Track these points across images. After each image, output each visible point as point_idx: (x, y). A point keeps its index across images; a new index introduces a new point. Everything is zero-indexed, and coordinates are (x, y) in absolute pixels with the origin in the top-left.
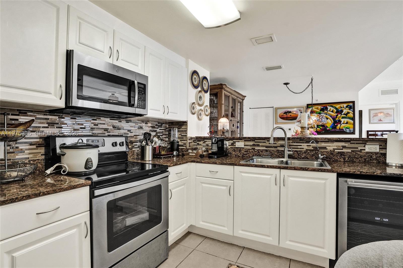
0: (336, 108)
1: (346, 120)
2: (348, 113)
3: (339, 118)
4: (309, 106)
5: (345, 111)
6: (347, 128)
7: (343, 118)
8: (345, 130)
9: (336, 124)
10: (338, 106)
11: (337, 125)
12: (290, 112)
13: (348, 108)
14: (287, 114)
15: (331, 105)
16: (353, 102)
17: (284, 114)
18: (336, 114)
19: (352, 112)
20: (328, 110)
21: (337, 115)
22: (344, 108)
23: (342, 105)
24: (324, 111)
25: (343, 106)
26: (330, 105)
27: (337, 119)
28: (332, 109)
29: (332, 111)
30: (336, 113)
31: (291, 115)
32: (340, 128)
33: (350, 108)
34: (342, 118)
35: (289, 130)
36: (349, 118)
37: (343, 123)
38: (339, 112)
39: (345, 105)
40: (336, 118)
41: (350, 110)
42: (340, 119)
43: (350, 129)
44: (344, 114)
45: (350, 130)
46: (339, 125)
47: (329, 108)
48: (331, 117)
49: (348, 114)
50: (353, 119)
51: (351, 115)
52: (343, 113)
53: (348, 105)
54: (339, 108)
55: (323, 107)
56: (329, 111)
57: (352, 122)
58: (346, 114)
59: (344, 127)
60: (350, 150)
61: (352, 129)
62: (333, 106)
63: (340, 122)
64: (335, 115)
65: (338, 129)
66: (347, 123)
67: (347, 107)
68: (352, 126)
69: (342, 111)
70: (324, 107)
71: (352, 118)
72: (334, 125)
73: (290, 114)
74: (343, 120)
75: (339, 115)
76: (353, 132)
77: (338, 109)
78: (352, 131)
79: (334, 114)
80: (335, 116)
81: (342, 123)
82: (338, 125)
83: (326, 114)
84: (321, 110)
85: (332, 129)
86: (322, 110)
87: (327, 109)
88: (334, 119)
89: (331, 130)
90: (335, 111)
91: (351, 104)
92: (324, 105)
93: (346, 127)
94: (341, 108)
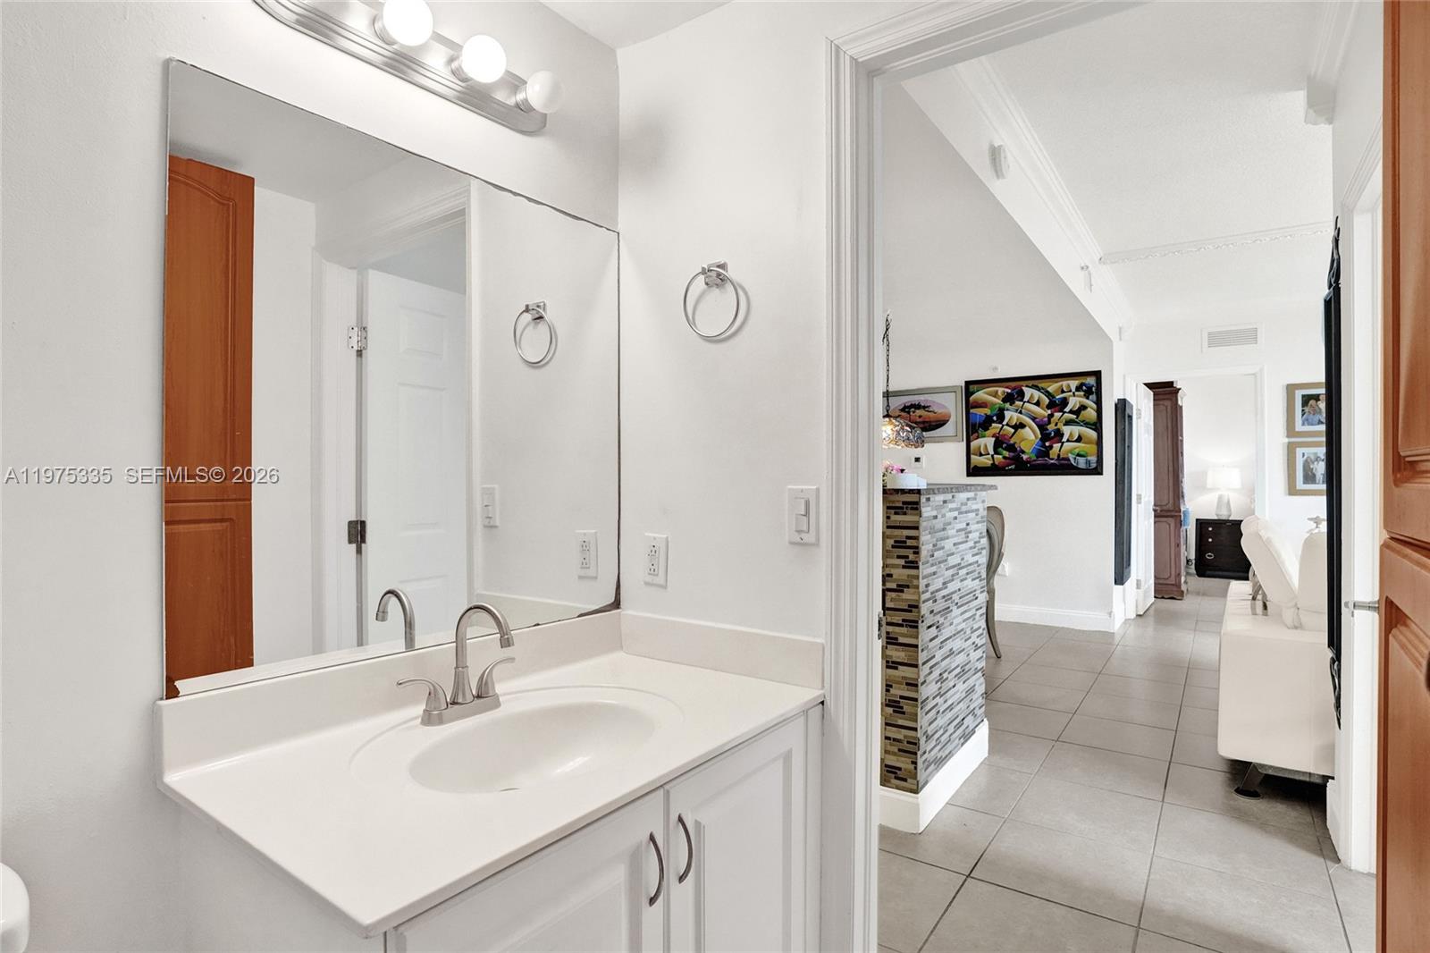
0: (1047, 392)
1: (1076, 430)
2: (1083, 407)
3: (1056, 425)
4: (971, 387)
5: (1074, 402)
6: (1079, 455)
7: (1068, 423)
8: (1073, 462)
9: (1047, 444)
10: (1052, 388)
11: (1051, 447)
12: (918, 407)
13: (1082, 393)
14: (909, 413)
15: (1035, 382)
16: (1097, 374)
17: (903, 414)
18: (1049, 412)
19: (1095, 406)
20: (1026, 399)
21: (1051, 416)
22: (1070, 391)
23: (1064, 383)
24: (1014, 403)
25: (1069, 386)
26: (1030, 383)
27: (1051, 427)
28: (1037, 395)
29: (1038, 404)
30: (1049, 407)
31: (920, 417)
32: (1059, 455)
33: (1088, 393)
34: (1064, 425)
35: (916, 463)
36: (1087, 424)
37: (1068, 441)
38: (1058, 405)
39: (1074, 384)
40: (1049, 423)
41: (1088, 398)
42: (1060, 426)
43: (1089, 458)
44: (1071, 412)
45: (1088, 462)
46: (1057, 446)
47: (1028, 392)
48: (1034, 419)
49: (1083, 412)
50: (1097, 426)
51: (1090, 414)
52: (1067, 409)
53: (1082, 384)
54: (1056, 391)
55: (1009, 391)
56: (1028, 402)
57: (1093, 434)
58: (1077, 412)
59: (1071, 452)
61: (1093, 459)
62: (1040, 385)
63: (1059, 434)
64: (1046, 415)
65: (1052, 459)
66: (1079, 439)
67: (1078, 388)
68: (1094, 448)
69: (1065, 402)
70: (1013, 389)
71: (1095, 424)
72: (1044, 446)
73: (917, 411)
74: (1067, 430)
75: (1058, 415)
76: (1096, 468)
77: (1054, 397)
78: (1094, 465)
79: (1042, 412)
80: (1046, 419)
81: (1064, 439)
82: (1054, 445)
83: (1021, 413)
84: (1004, 400)
85: (1037, 457)
86: (1009, 399)
87: (1021, 395)
88: (1042, 427)
89: (1035, 461)
90: (1047, 401)
91: (1091, 381)
92: (1013, 384)
93: (1077, 451)
94: (1063, 392)
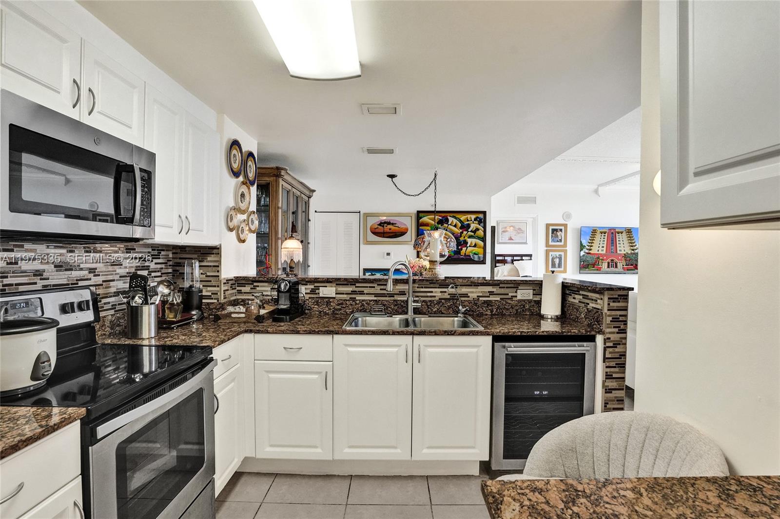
0: (460, 220)
1: (474, 241)
2: (477, 229)
3: (464, 238)
4: (420, 214)
5: (473, 226)
6: (475, 254)
7: (470, 237)
8: (472, 257)
9: (460, 247)
10: (463, 218)
11: (461, 249)
12: (389, 223)
13: (477, 222)
14: (383, 226)
15: (454, 215)
16: (484, 213)
17: (379, 227)
18: (461, 231)
19: (483, 229)
20: (449, 223)
21: (462, 233)
22: (471, 220)
23: (469, 216)
24: (443, 225)
25: (471, 218)
26: (452, 215)
27: (462, 239)
28: (455, 221)
29: (455, 226)
30: (461, 228)
31: (390, 229)
32: (465, 254)
33: (480, 222)
34: (468, 238)
35: (387, 255)
36: (479, 238)
37: (470, 246)
38: (465, 227)
39: (473, 217)
40: (461, 237)
41: (480, 225)
42: (466, 238)
43: (480, 255)
44: (471, 231)
45: (479, 258)
46: (464, 249)
47: (451, 219)
48: (453, 234)
49: (477, 232)
50: (483, 239)
51: (480, 233)
52: (470, 230)
53: (477, 217)
54: (465, 220)
55: (441, 218)
56: (450, 225)
57: (482, 243)
58: (474, 232)
59: (471, 252)
60: (498, 297)
61: (481, 256)
62: (457, 216)
63: (466, 242)
64: (459, 232)
65: (462, 256)
66: (475, 246)
67: (475, 220)
68: (481, 251)
69: (469, 226)
70: (443, 217)
71: (483, 238)
72: (457, 248)
73: (388, 226)
74: (469, 241)
75: (465, 233)
76: (483, 261)
77: (463, 223)
78: (482, 259)
79: (457, 231)
80: (459, 234)
81: (468, 246)
82: (463, 248)
83: (446, 230)
84: (438, 223)
85: (455, 254)
86: (441, 222)
87: (447, 220)
88: (457, 238)
89: (453, 256)
90: (459, 225)
91: (481, 216)
92: (443, 215)
93: (474, 251)
94: (468, 221)
